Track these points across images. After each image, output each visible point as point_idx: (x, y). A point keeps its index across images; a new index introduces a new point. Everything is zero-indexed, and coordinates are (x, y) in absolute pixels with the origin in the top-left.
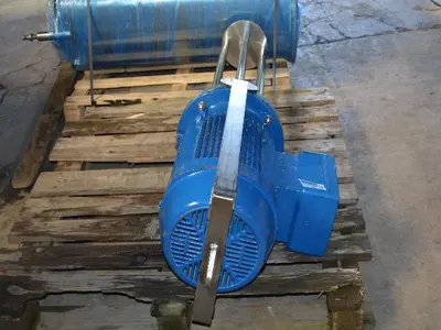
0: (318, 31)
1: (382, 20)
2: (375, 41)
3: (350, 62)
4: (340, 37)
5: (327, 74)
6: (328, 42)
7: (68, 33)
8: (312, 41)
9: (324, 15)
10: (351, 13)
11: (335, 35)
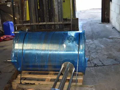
0: (95, 62)
1: (116, 60)
2: (112, 67)
3: (104, 74)
4: (102, 65)
5: (96, 78)
6: (98, 66)
7: (16, 61)
8: (93, 65)
9: (98, 57)
10: (106, 56)
11: (100, 64)
